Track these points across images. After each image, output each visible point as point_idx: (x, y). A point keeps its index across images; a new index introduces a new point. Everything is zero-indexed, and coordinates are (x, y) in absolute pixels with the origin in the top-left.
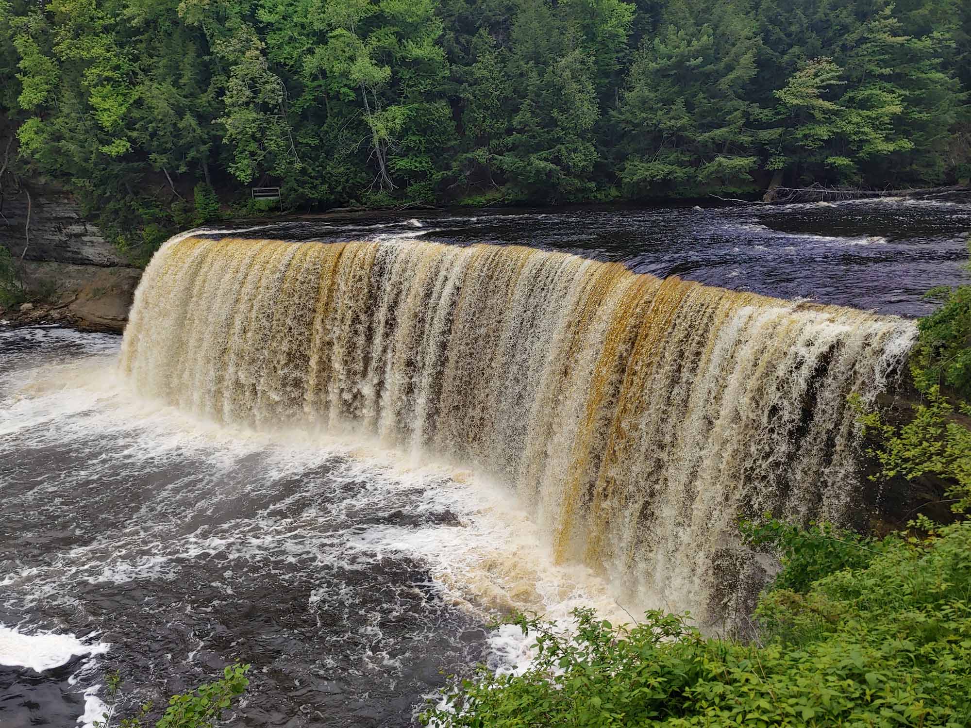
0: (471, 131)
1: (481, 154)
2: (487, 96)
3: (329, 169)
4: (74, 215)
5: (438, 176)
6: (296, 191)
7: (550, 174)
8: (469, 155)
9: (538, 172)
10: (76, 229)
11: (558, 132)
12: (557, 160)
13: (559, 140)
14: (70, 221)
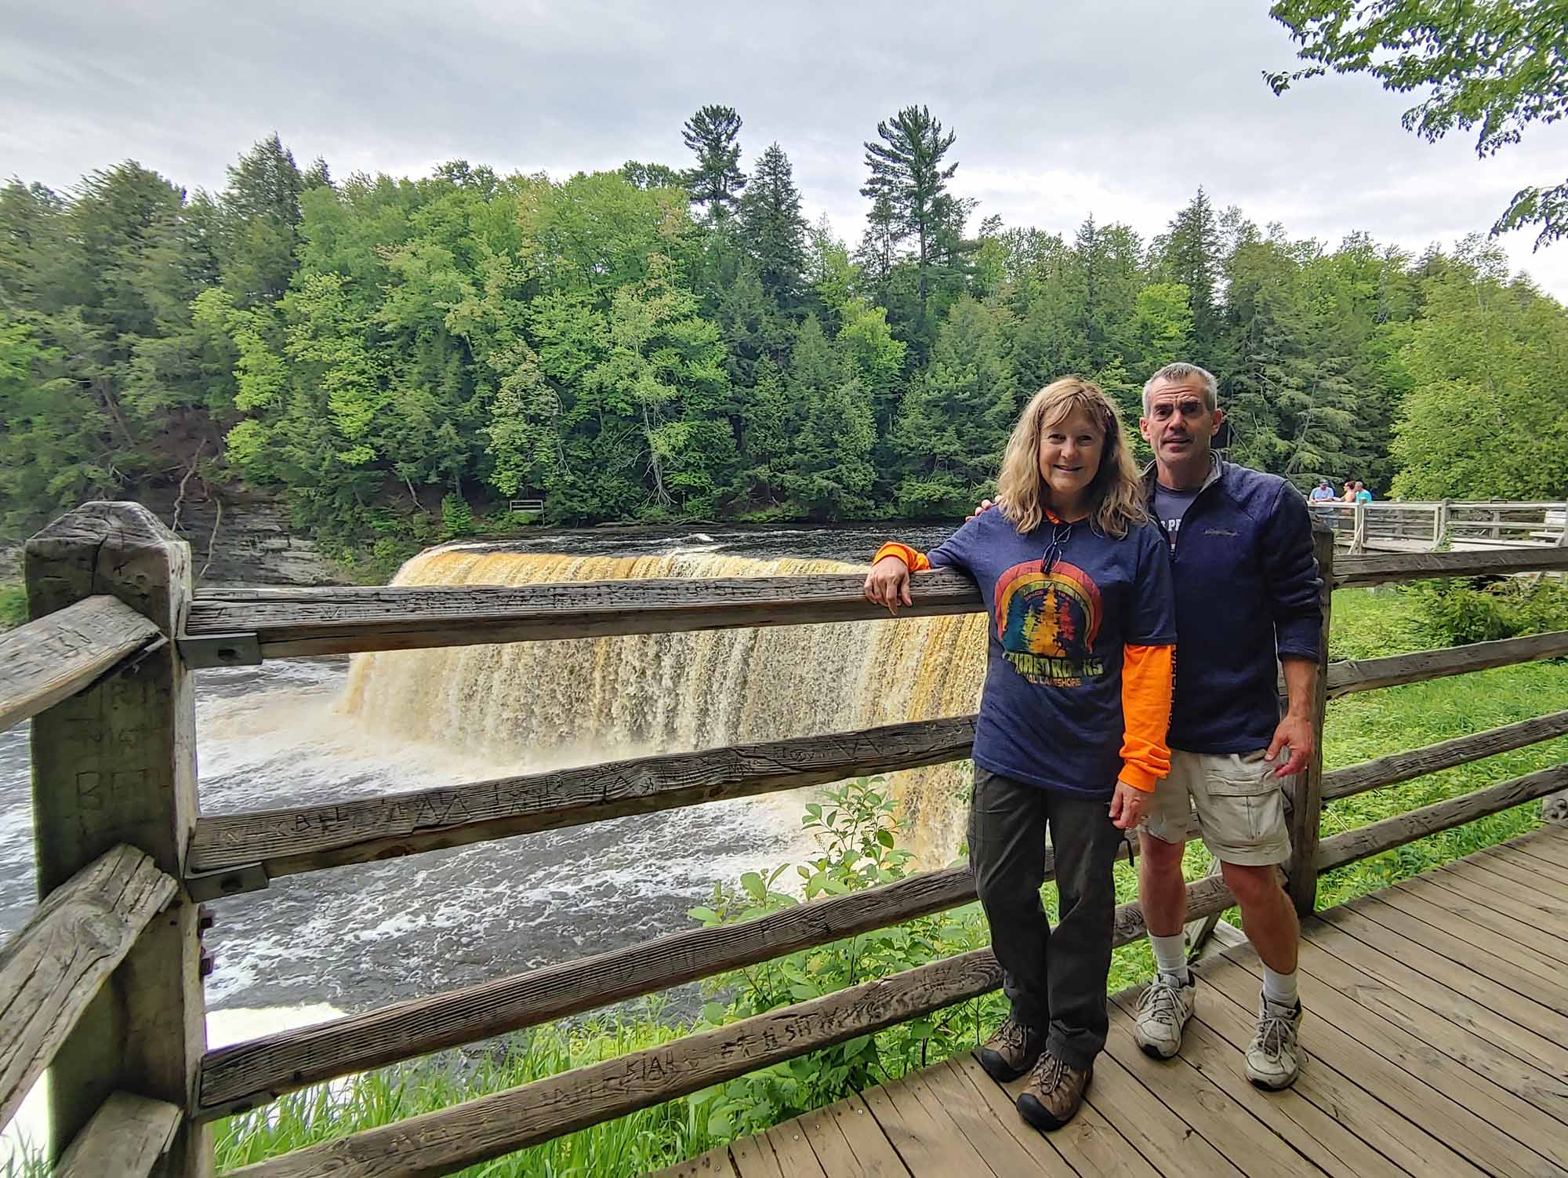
0: (752, 449)
1: (763, 472)
2: (768, 417)
3: (600, 482)
4: (277, 528)
5: (718, 492)
6: (563, 504)
7: (830, 493)
8: (750, 472)
9: (820, 490)
10: (276, 543)
11: (838, 453)
12: (838, 479)
13: (839, 460)
14: (269, 534)
